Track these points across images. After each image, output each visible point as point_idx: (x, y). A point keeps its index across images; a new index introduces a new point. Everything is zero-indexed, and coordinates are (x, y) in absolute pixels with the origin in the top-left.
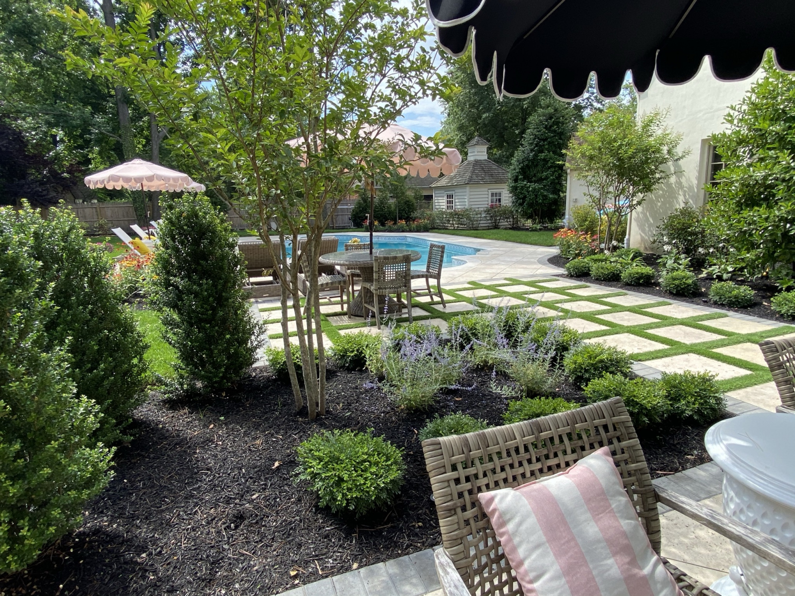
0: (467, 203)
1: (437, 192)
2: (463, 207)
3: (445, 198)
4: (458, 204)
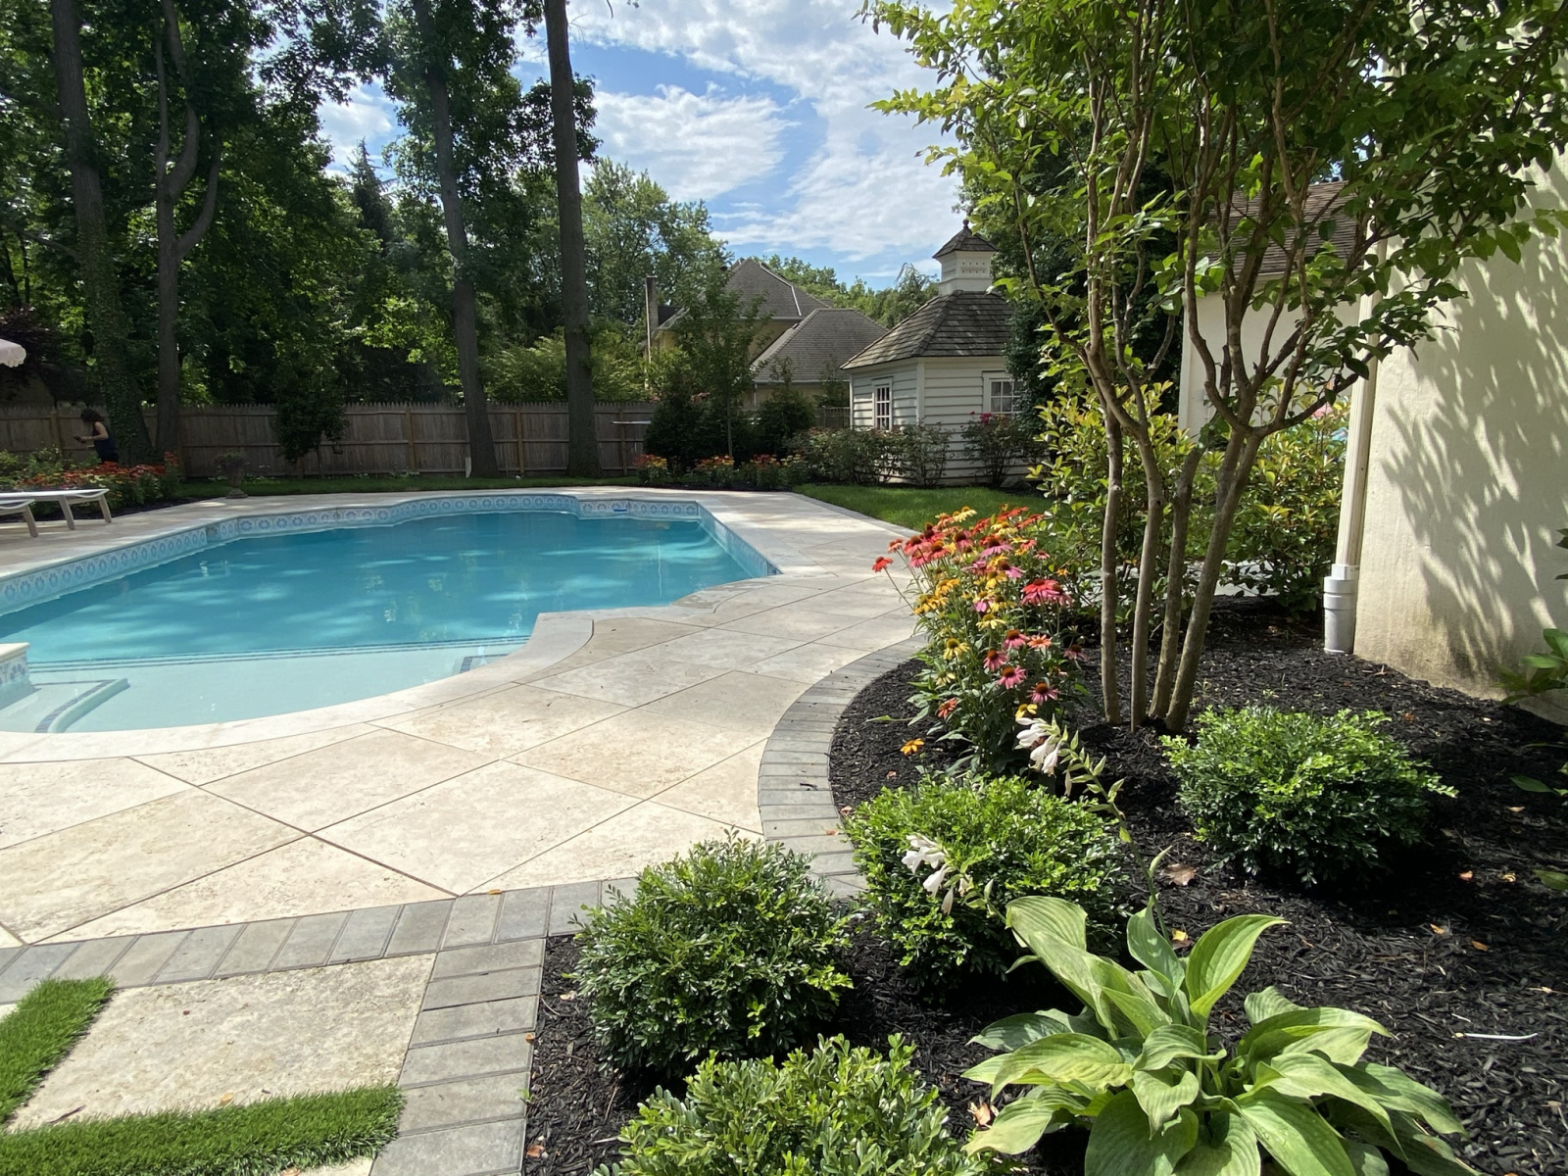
0: (917, 412)
1: (855, 384)
2: (908, 421)
3: (874, 397)
4: (898, 413)
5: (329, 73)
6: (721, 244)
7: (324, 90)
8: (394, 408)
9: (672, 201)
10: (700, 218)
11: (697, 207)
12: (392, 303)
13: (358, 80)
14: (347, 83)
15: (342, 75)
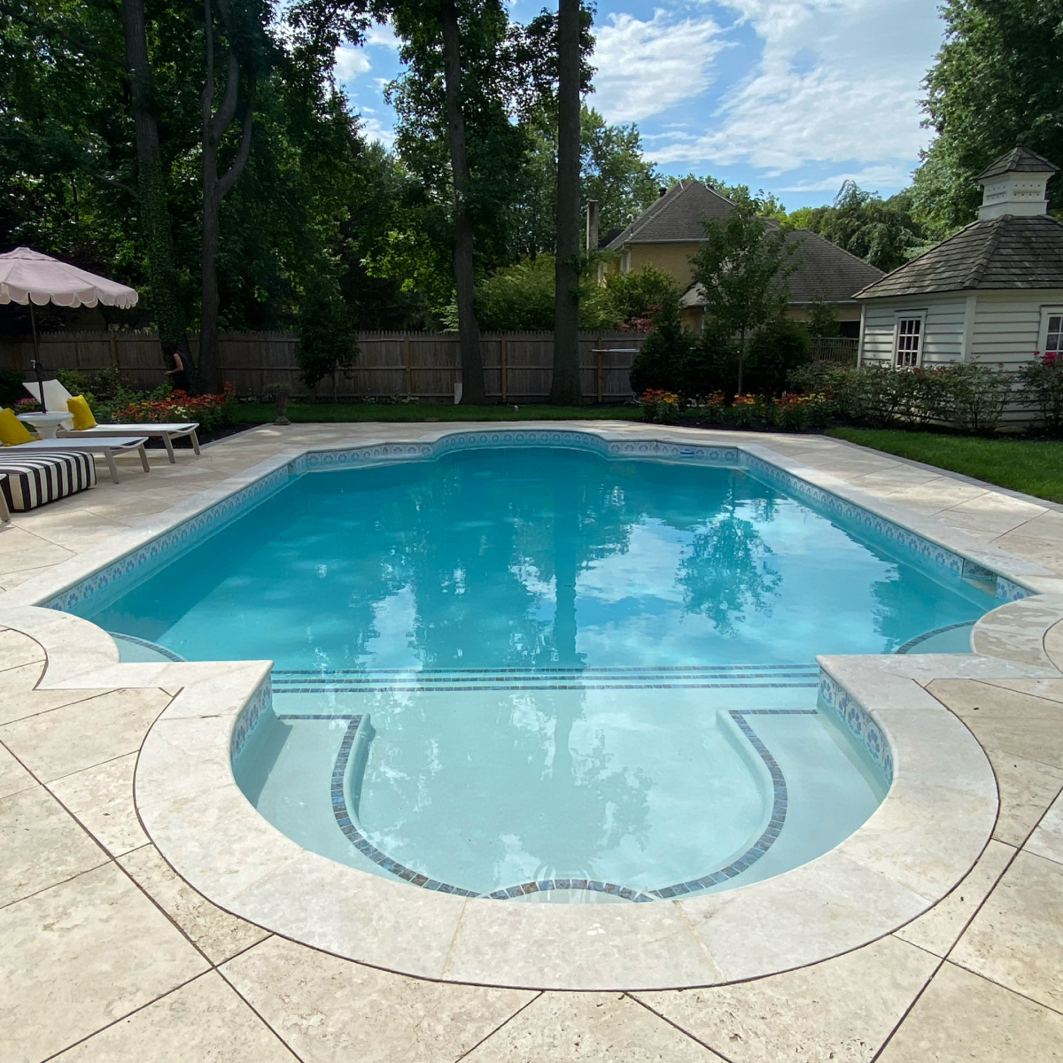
0: (962, 349)
1: (870, 314)
2: (947, 358)
3: (896, 330)
4: (931, 348)
5: (348, 14)
6: (651, 165)
7: (342, 32)
8: (395, 336)
9: (608, 125)
10: (633, 141)
11: (629, 130)
12: (393, 235)
13: (374, 20)
14: (364, 24)
15: (359, 17)
